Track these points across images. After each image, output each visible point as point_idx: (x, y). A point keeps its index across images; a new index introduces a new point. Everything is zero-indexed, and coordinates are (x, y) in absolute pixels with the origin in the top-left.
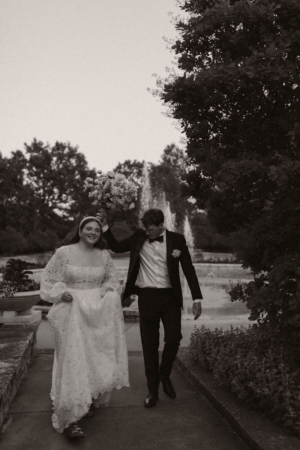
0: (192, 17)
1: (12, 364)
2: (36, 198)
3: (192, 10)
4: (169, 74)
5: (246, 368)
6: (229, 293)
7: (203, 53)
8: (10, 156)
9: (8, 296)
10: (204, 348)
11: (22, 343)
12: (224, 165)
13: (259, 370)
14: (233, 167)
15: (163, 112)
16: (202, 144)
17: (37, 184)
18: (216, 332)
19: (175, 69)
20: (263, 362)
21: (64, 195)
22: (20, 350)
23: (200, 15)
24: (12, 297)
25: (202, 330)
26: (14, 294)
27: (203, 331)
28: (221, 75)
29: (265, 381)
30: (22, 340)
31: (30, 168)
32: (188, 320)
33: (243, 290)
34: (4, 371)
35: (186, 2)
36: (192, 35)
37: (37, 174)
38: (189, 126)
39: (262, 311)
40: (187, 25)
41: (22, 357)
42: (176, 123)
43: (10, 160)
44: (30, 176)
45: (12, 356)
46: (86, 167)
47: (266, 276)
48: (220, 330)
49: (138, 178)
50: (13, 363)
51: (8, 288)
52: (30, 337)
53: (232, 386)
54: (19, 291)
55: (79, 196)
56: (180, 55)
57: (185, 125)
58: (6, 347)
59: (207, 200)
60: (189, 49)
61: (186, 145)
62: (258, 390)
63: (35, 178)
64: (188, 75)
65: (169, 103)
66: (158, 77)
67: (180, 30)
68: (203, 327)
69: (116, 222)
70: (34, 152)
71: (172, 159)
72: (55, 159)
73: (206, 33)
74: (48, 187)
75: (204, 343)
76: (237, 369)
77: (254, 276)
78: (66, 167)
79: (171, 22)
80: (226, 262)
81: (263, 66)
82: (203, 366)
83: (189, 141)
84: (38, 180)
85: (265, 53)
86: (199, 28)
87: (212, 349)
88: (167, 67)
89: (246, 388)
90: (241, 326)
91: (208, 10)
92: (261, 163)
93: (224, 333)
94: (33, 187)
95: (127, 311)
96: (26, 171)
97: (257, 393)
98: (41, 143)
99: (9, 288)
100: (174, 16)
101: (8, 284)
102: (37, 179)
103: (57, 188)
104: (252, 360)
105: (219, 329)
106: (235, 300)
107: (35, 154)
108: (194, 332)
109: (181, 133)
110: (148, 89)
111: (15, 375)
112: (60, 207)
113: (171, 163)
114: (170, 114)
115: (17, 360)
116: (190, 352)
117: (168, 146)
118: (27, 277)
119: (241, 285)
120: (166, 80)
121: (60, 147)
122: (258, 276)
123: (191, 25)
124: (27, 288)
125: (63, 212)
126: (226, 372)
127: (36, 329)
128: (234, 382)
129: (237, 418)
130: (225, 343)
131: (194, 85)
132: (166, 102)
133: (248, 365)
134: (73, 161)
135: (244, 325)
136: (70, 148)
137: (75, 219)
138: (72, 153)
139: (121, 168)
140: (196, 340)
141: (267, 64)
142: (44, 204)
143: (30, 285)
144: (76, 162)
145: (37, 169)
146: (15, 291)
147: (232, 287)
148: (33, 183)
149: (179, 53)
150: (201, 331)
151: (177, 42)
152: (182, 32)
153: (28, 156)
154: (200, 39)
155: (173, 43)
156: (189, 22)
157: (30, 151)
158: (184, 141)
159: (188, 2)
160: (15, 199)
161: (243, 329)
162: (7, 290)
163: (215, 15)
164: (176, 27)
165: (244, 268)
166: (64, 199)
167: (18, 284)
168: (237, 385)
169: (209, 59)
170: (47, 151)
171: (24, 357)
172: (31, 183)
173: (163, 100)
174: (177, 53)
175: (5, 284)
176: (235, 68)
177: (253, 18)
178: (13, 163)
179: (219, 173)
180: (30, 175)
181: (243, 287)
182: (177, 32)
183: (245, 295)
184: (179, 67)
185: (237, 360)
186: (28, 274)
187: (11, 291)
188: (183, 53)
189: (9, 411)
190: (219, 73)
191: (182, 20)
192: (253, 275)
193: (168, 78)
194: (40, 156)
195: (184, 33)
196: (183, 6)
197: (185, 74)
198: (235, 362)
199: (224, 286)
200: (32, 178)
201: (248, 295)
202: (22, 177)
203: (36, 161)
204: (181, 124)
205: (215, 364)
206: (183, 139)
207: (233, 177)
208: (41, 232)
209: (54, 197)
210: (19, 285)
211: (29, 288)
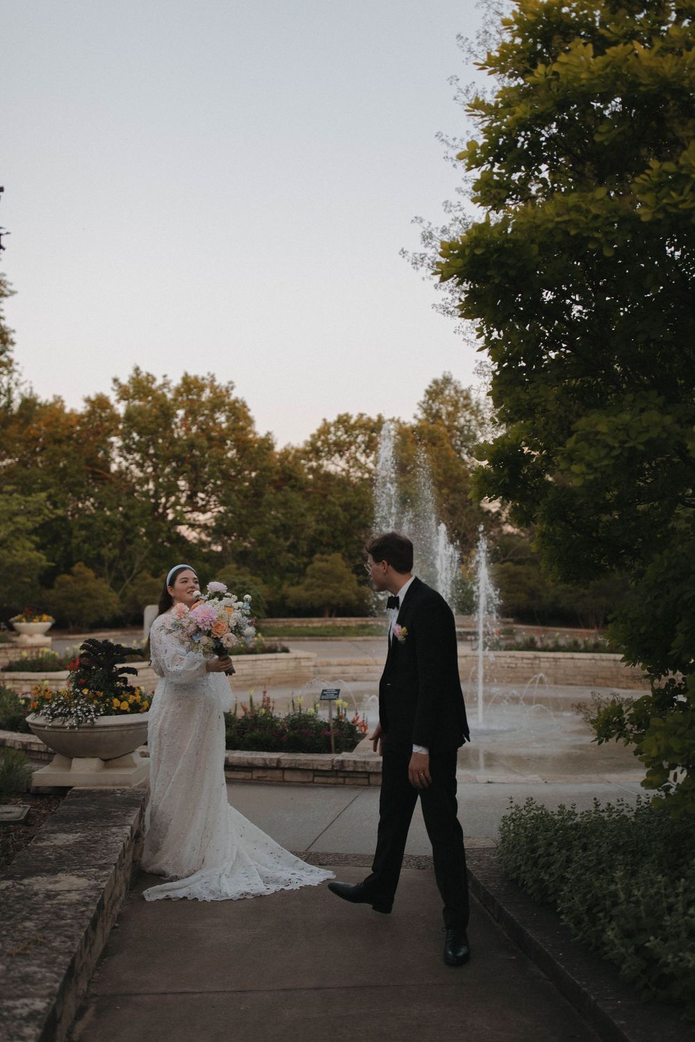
0: (504, 87)
1: (93, 882)
2: (139, 501)
3: (503, 71)
4: (451, 216)
5: (637, 903)
6: (592, 722)
7: (528, 168)
8: (80, 407)
9: (84, 725)
10: (533, 851)
11: (114, 834)
12: (581, 424)
13: (670, 909)
14: (603, 428)
15: (437, 303)
16: (526, 377)
17: (142, 471)
18: (560, 813)
19: (463, 205)
20: (681, 890)
21: (201, 495)
22: (111, 850)
23: (522, 82)
24: (93, 726)
25: (527, 809)
26: (95, 720)
27: (529, 812)
28: (574, 215)
29: (684, 935)
30: (113, 826)
31: (125, 435)
32: (489, 782)
33: (626, 716)
34: (78, 897)
35: (489, 54)
36: (503, 127)
37: (141, 448)
38: (495, 334)
39: (673, 767)
40: (493, 104)
41: (115, 864)
42: (464, 329)
43: (82, 416)
44: (125, 453)
45: (94, 862)
46: (251, 432)
47: (680, 684)
48: (571, 810)
49: (368, 456)
50: (96, 878)
51: (83, 706)
52: (133, 819)
53: (604, 944)
54: (109, 712)
55: (234, 497)
56: (476, 174)
57: (485, 332)
58: (80, 842)
59: (539, 504)
60: (497, 159)
61: (489, 379)
62: (670, 957)
63: (137, 457)
64: (496, 217)
65: (451, 283)
66: (425, 224)
67: (476, 118)
68: (530, 801)
69: (318, 556)
70: (133, 398)
71: (444, 411)
72: (181, 413)
73: (539, 122)
74: (167, 476)
75: (532, 840)
76: (615, 904)
77: (652, 683)
78: (205, 431)
79: (455, 99)
80: (574, 648)
81: (673, 194)
82: (532, 894)
83: (496, 371)
84: (144, 461)
85: (677, 163)
86: (521, 110)
87: (553, 855)
88: (446, 202)
89: (640, 950)
90: (619, 801)
91: (541, 68)
92: (668, 420)
93: (579, 815)
94: (132, 477)
95: (349, 761)
96: (116, 441)
97: (668, 965)
98: (150, 378)
99: (86, 707)
100: (463, 85)
101: (83, 697)
102: (142, 458)
103: (184, 479)
104: (653, 883)
105: (568, 808)
106: (607, 740)
107: (137, 403)
108: (508, 813)
109: (478, 351)
110: (403, 252)
111: (101, 906)
112: (192, 521)
113: (443, 421)
114: (451, 309)
115: (105, 873)
116: (500, 861)
117: (435, 382)
118: (125, 680)
119: (621, 706)
120: (444, 231)
121: (192, 386)
122: (662, 683)
123: (500, 105)
124: (125, 706)
125: (199, 534)
126: (589, 911)
127: (144, 799)
128: (610, 934)
129: (620, 1022)
130: (585, 840)
131: (508, 241)
132: (443, 279)
133: (643, 896)
134: (221, 418)
135: (625, 799)
136: (214, 389)
137: (224, 549)
138: (220, 400)
139: (329, 433)
140: (514, 833)
141: (683, 189)
142: (156, 514)
143: (131, 699)
144: (228, 419)
145: (141, 437)
146: (100, 712)
147: (599, 708)
148: (133, 467)
149: (472, 168)
150: (524, 812)
151: (468, 144)
152: (481, 120)
153: (121, 408)
154: (523, 137)
155: (461, 146)
156: (497, 97)
157: (125, 397)
158: (485, 369)
159: (492, 54)
160: (93, 505)
161: (624, 807)
162: (80, 710)
163: (557, 79)
164: (466, 111)
165: (627, 665)
166: (201, 503)
167: (105, 696)
168: (617, 941)
169: (543, 181)
170: (164, 395)
171: (119, 866)
172: (127, 468)
173: (437, 278)
174: (469, 169)
175: (76, 696)
176: (606, 199)
177: (648, 85)
178: (88, 422)
179: (570, 443)
180: (127, 449)
181: (624, 709)
182: (468, 121)
183: (629, 726)
184: (474, 201)
185: (617, 884)
186: (125, 675)
187: (89, 714)
188: (483, 168)
189: (88, 990)
190: (569, 211)
191: (480, 94)
192: (649, 681)
193: (447, 226)
194: (148, 406)
195: (486, 124)
196: (483, 63)
197: (488, 216)
198: (612, 887)
199: (579, 707)
200: (129, 457)
201: (636, 726)
202: (107, 453)
203: (139, 418)
204: (477, 330)
205: (562, 890)
206: (483, 364)
207: (603, 453)
208: (150, 579)
209: (178, 498)
210: (108, 700)
211: (130, 706)
